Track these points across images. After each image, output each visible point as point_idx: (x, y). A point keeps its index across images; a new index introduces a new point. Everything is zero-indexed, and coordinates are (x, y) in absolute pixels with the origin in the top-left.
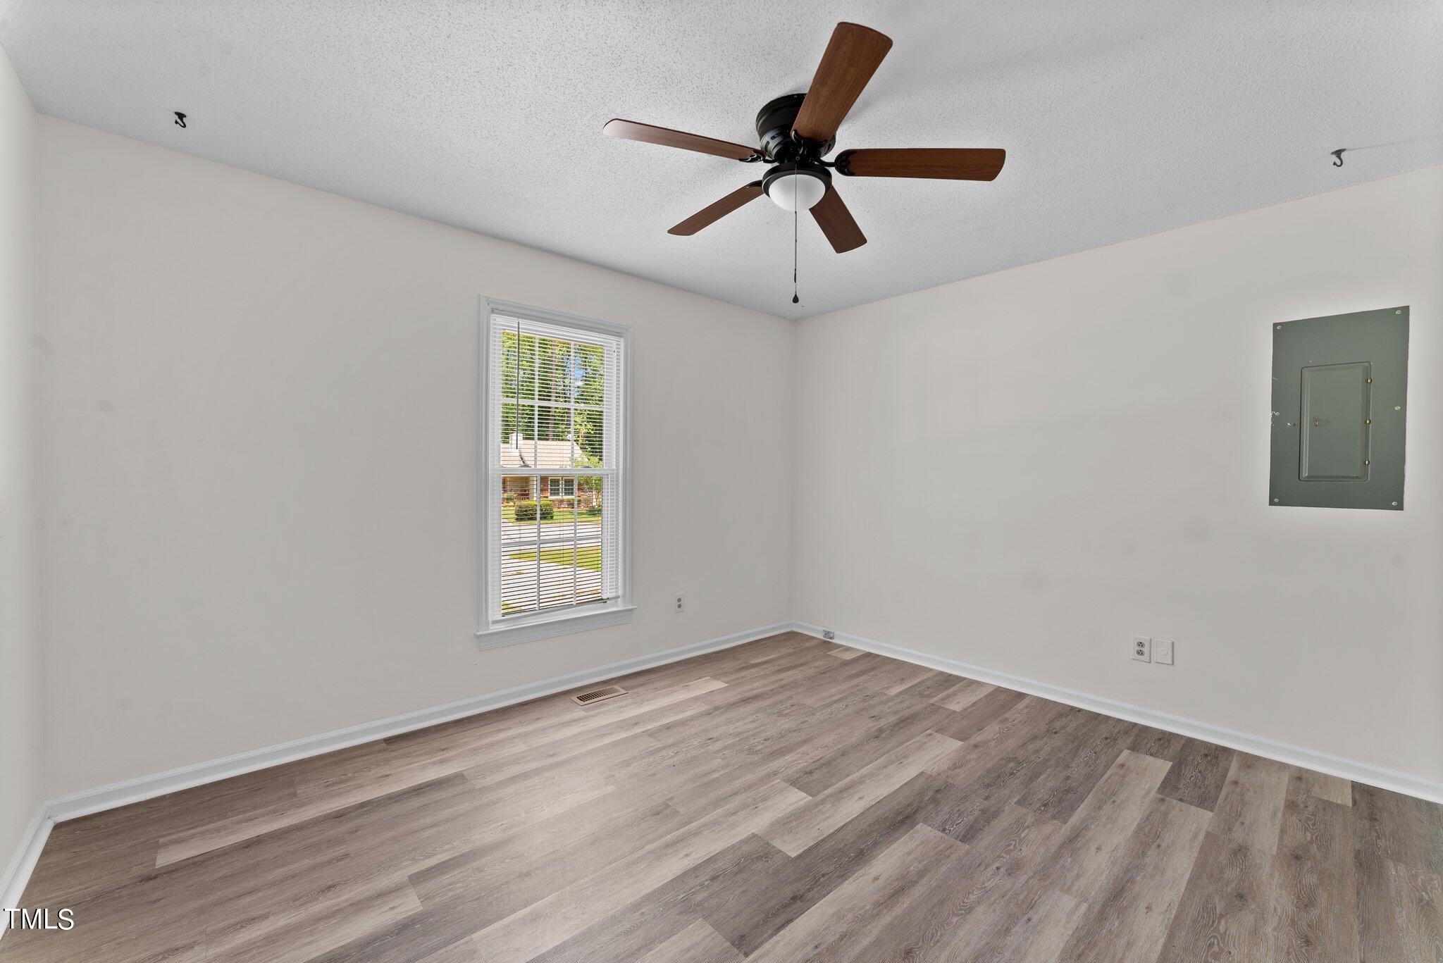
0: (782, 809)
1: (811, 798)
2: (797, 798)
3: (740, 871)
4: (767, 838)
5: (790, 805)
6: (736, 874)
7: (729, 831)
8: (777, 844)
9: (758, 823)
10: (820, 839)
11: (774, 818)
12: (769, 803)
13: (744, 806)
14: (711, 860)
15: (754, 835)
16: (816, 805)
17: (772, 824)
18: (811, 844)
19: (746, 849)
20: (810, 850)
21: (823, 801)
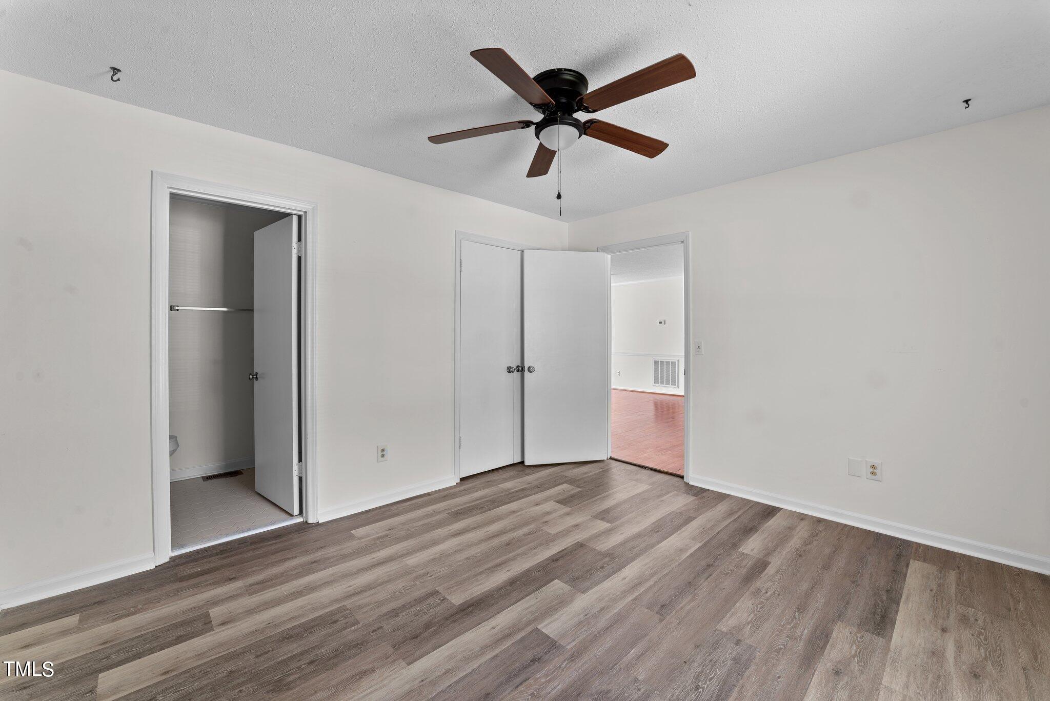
0: (565, 615)
1: (539, 627)
2: (551, 627)
3: (588, 571)
4: (575, 591)
5: (557, 619)
6: (590, 569)
7: (602, 595)
8: (567, 588)
9: (583, 602)
10: (537, 592)
11: (570, 606)
12: (576, 620)
13: (597, 616)
14: (607, 577)
15: (584, 592)
16: (535, 620)
17: (572, 601)
18: (544, 588)
19: (588, 584)
20: (545, 585)
21: (528, 623)
